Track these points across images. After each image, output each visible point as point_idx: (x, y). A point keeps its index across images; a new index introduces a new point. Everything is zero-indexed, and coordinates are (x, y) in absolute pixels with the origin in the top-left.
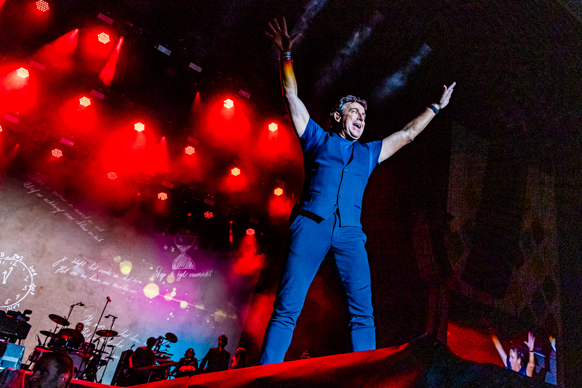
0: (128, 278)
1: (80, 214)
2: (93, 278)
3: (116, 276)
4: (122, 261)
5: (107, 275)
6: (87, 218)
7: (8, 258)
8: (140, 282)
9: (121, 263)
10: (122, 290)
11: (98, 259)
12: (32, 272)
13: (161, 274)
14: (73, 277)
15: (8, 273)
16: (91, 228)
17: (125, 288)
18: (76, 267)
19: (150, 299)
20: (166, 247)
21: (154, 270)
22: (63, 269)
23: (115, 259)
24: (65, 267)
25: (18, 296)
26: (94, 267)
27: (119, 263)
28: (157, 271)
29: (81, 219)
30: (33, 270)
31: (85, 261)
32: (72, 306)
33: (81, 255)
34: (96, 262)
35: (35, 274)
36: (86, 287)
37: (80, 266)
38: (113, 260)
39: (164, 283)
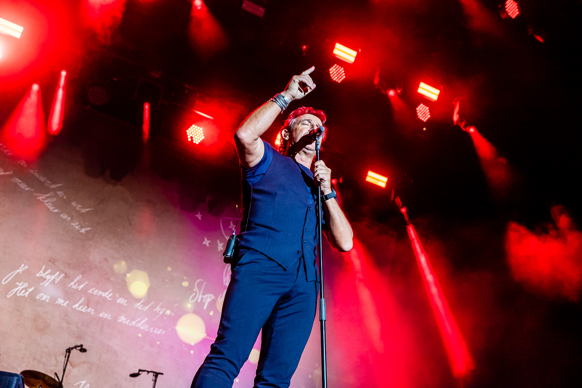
0: (145, 304)
1: (42, 179)
2: (80, 305)
3: (121, 301)
4: (129, 270)
5: (105, 299)
6: (54, 186)
8: (168, 312)
9: (128, 275)
10: (137, 329)
11: (84, 267)
13: (205, 296)
14: (42, 303)
16: (64, 205)
17: (142, 324)
18: (46, 284)
19: (190, 347)
20: (207, 242)
21: (190, 289)
22: (21, 289)
23: (116, 267)
24: (26, 285)
26: (79, 283)
27: (125, 275)
28: (196, 289)
29: (44, 190)
31: (62, 272)
32: (69, 351)
33: (52, 261)
34: (83, 273)
36: (68, 323)
37: (53, 281)
38: (112, 269)
39: (211, 313)
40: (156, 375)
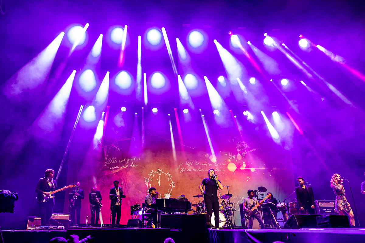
0: (217, 164)
2: (199, 170)
3: (210, 165)
5: (205, 166)
7: (156, 172)
8: (224, 164)
9: (210, 157)
11: (197, 159)
13: (233, 156)
14: (189, 172)
15: (159, 180)
16: (186, 143)
17: (218, 170)
19: (233, 172)
20: (229, 141)
21: (228, 156)
22: (183, 170)
24: (184, 168)
25: (169, 190)
26: (197, 163)
28: (230, 155)
29: (180, 141)
30: (170, 175)
31: (192, 162)
33: (188, 159)
34: (197, 161)
35: (172, 176)
36: (198, 175)
37: (190, 165)
38: (205, 157)
39: (236, 161)
40: (228, 187)
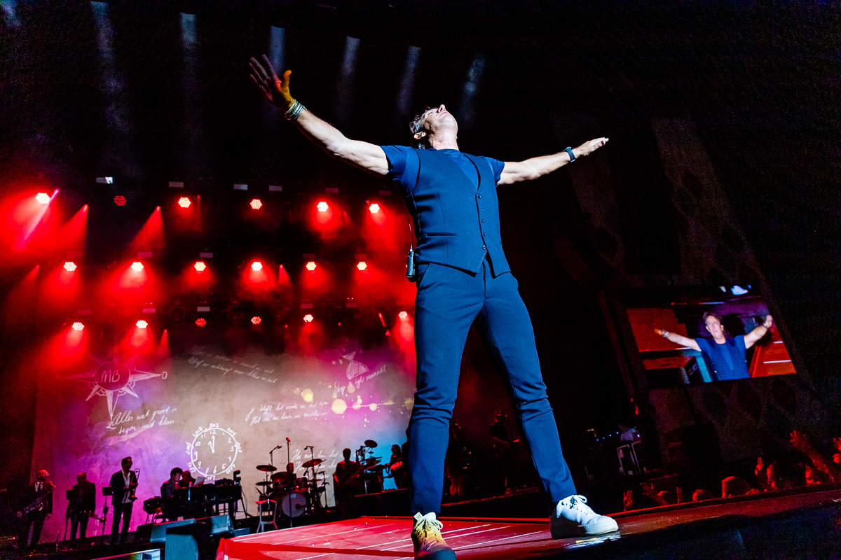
0: (314, 404)
1: (247, 366)
2: (284, 417)
3: (302, 407)
4: (301, 391)
5: (295, 409)
6: (253, 367)
7: (206, 430)
8: (326, 403)
9: (302, 394)
10: (314, 417)
11: (280, 398)
12: (232, 433)
13: (341, 388)
14: (267, 423)
15: (212, 442)
16: (261, 373)
17: (316, 414)
18: (265, 413)
19: (341, 415)
20: (334, 363)
21: (333, 388)
22: (255, 420)
23: (295, 392)
24: (257, 417)
25: (230, 458)
26: (280, 406)
27: (300, 394)
28: (336, 387)
29: (249, 370)
30: (232, 431)
31: (271, 404)
33: (265, 402)
34: (281, 401)
35: (235, 434)
36: (282, 427)
37: (268, 411)
38: (293, 394)
39: (347, 395)
